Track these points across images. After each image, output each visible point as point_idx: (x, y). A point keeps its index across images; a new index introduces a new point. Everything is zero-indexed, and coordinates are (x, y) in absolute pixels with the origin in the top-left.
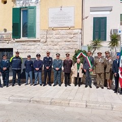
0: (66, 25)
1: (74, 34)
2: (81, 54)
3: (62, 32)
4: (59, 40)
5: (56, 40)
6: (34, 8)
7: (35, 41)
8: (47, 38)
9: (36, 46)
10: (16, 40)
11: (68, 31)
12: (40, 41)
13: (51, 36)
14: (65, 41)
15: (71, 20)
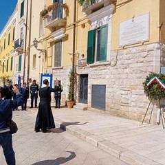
0: (138, 40)
1: (148, 51)
2: (155, 80)
3: (134, 50)
4: (130, 61)
5: (126, 62)
6: (106, 26)
7: (105, 65)
8: (117, 60)
9: (106, 71)
11: (141, 48)
12: (110, 64)
13: (121, 57)
14: (137, 62)
15: (144, 32)
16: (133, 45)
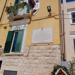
0: (46, 41)
1: (53, 49)
3: (42, 47)
4: (39, 55)
5: (36, 54)
7: (19, 55)
8: (29, 52)
9: (19, 60)
10: (6, 54)
11: (47, 47)
12: (23, 55)
13: (32, 51)
14: (45, 56)
15: (50, 37)
16: (42, 44)
